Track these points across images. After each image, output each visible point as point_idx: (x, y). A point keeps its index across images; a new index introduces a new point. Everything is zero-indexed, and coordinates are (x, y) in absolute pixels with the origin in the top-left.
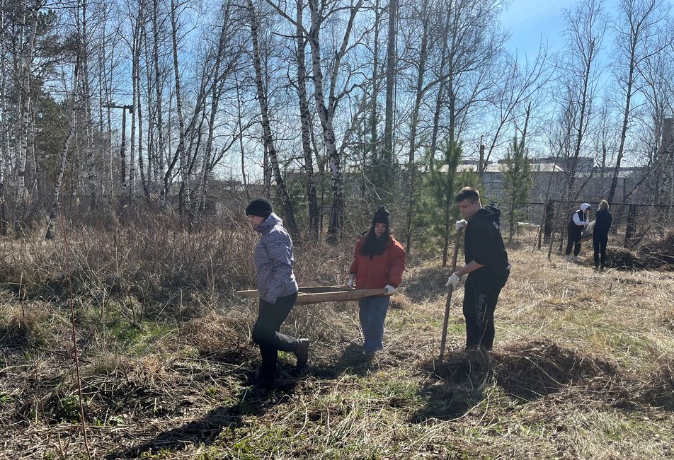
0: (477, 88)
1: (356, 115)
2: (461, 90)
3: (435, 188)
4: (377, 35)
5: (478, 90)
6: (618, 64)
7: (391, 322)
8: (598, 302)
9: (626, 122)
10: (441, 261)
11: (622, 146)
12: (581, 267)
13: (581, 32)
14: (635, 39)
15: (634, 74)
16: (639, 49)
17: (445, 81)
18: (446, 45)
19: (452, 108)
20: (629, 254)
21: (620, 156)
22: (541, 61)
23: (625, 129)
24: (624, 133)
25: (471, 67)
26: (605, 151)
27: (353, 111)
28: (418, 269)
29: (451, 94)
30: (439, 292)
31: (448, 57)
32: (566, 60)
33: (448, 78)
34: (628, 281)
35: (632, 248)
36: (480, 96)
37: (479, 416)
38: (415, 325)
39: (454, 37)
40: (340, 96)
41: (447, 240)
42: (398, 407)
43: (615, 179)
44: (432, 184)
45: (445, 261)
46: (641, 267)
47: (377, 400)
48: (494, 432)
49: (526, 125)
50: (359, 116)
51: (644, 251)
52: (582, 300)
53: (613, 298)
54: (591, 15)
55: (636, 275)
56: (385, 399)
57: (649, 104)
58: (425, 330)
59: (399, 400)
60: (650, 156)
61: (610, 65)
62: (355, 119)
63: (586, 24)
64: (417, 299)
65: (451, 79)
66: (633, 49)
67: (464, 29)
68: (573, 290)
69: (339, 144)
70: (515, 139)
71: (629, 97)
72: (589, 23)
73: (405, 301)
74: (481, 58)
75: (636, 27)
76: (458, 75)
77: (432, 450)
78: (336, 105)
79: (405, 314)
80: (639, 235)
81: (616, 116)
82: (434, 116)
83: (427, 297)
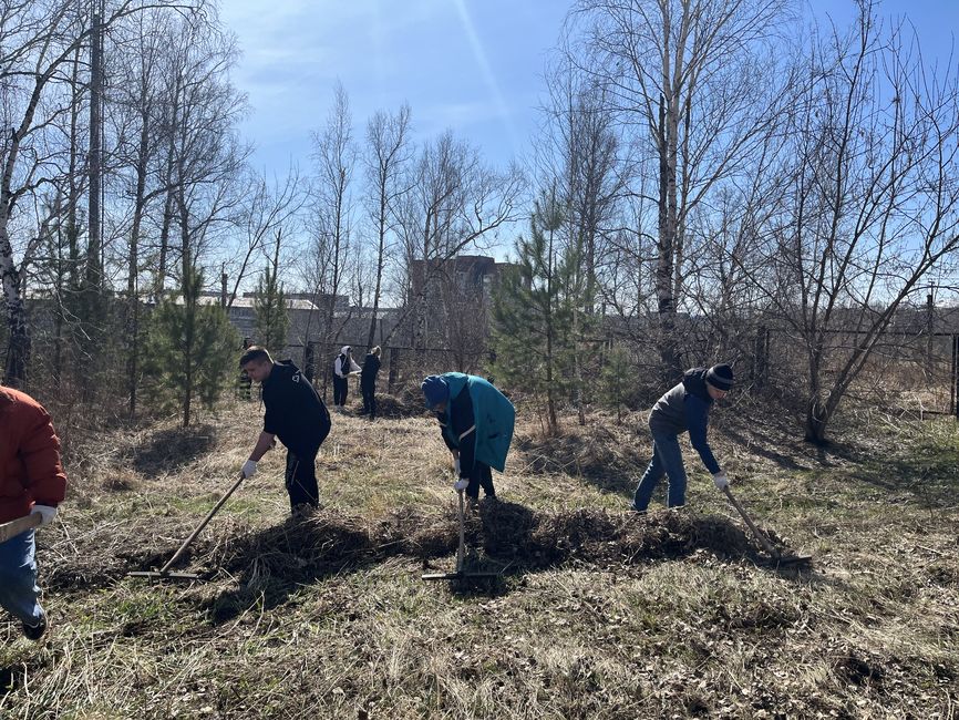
0: (216, 204)
1: (47, 221)
2: (196, 204)
3: (170, 325)
4: (74, 119)
5: (218, 207)
6: (369, 198)
7: (114, 511)
8: (373, 457)
9: (380, 261)
10: (181, 419)
11: (378, 286)
12: (347, 418)
13: (330, 158)
14: (385, 175)
15: (385, 212)
16: (389, 185)
17: (174, 191)
18: (173, 147)
19: (184, 225)
20: (394, 401)
21: (377, 296)
22: (292, 183)
23: (380, 268)
24: (379, 273)
25: (207, 178)
26: (361, 290)
27: (40, 213)
28: (150, 433)
29: (182, 207)
30: (181, 461)
31: (176, 162)
32: (317, 187)
33: (178, 188)
34: (397, 430)
35: (396, 394)
36: (220, 215)
37: (253, 623)
38: (151, 510)
39: (184, 139)
40: (20, 192)
41: (188, 392)
42: (136, 634)
43: (374, 320)
44: (165, 318)
45: (187, 419)
46: (408, 414)
47: (102, 632)
48: (276, 640)
49: (277, 254)
50: (52, 222)
51: (408, 397)
52: (356, 456)
53: (387, 450)
54: (339, 142)
55: (404, 424)
56: (115, 627)
57: (401, 244)
58: (167, 515)
59: (137, 624)
60: (404, 298)
61: (361, 199)
62: (44, 225)
63: (335, 150)
64: (151, 474)
65: (182, 190)
66: (383, 185)
67: (196, 131)
68: (344, 445)
69: (17, 258)
70: (267, 269)
71: (382, 234)
72: (338, 149)
73: (133, 478)
74: (220, 169)
75: (384, 162)
76: (192, 185)
77: (196, 688)
78: (13, 203)
79: (135, 496)
80: (402, 380)
81: (370, 254)
82: (160, 232)
83: (165, 469)
